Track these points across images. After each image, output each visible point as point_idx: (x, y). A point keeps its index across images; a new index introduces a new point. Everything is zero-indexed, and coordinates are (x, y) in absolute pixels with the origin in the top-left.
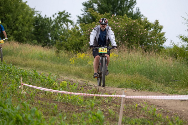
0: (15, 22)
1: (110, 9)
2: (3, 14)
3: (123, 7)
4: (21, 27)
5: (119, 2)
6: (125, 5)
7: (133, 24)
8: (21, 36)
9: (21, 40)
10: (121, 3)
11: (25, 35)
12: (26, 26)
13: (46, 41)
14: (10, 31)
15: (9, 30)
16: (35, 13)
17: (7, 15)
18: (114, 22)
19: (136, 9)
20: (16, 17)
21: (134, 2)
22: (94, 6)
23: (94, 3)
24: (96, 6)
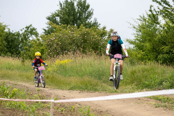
1: (70, 20)
3: (82, 18)
5: (78, 14)
6: (83, 17)
7: (86, 32)
10: (80, 15)
18: (69, 32)
19: (94, 20)
21: (91, 13)
22: (57, 19)
23: (57, 16)
24: (58, 19)
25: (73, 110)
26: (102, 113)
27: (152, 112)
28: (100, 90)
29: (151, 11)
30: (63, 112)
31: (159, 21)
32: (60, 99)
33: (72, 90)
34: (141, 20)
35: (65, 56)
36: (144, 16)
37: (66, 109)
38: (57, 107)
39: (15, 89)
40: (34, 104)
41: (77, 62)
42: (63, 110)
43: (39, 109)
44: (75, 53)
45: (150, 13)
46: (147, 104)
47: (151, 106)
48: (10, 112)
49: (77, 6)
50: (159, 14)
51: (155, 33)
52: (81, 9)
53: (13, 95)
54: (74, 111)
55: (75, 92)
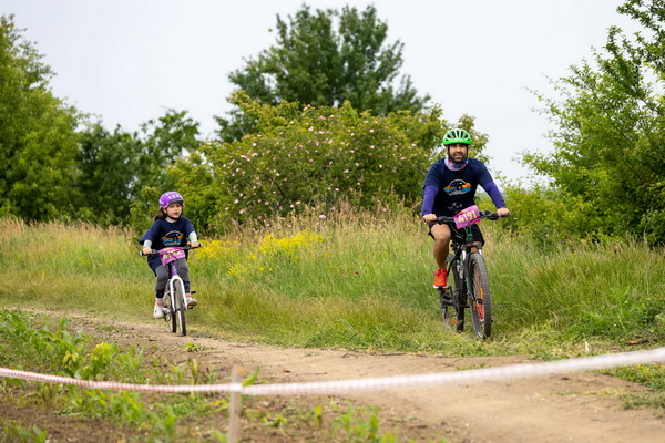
0: (12, 154)
1: (318, 88)
3: (363, 80)
4: (36, 171)
5: (346, 65)
6: (366, 72)
7: (371, 131)
8: (40, 200)
10: (352, 68)
11: (52, 194)
12: (49, 165)
13: (121, 208)
16: (80, 121)
18: (311, 128)
19: (402, 82)
20: (17, 139)
21: (394, 57)
22: (266, 83)
23: (266, 71)
24: (271, 82)
25: (317, 420)
26: (424, 431)
27: (613, 427)
28: (423, 345)
29: (612, 48)
30: (281, 430)
31: (643, 84)
32: (272, 380)
33: (317, 346)
34: (577, 84)
35: (294, 219)
36: (587, 69)
37: (292, 417)
38: (258, 411)
39: (103, 346)
40: (172, 400)
41: (340, 240)
42: (281, 424)
43: (190, 420)
44: (333, 208)
45: (609, 56)
46: (595, 398)
47: (607, 403)
48: (84, 432)
49: (342, 31)
50: (642, 60)
51: (631, 130)
52: (356, 44)
53: (95, 369)
54: (321, 427)
55: (328, 352)
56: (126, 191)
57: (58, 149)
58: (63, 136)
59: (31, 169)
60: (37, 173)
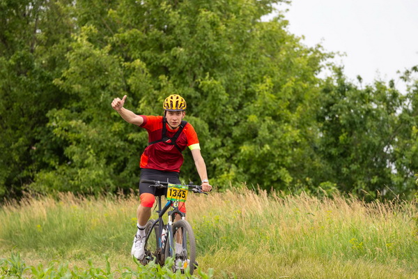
0: (240, 106)
2: (189, 78)
4: (269, 128)
8: (272, 166)
9: (272, 182)
11: (289, 160)
12: (288, 121)
14: (223, 145)
15: (218, 141)
17: (208, 82)
20: (247, 88)
56: (385, 156)
57: (300, 100)
58: (306, 85)
59: (264, 126)
60: (271, 132)
